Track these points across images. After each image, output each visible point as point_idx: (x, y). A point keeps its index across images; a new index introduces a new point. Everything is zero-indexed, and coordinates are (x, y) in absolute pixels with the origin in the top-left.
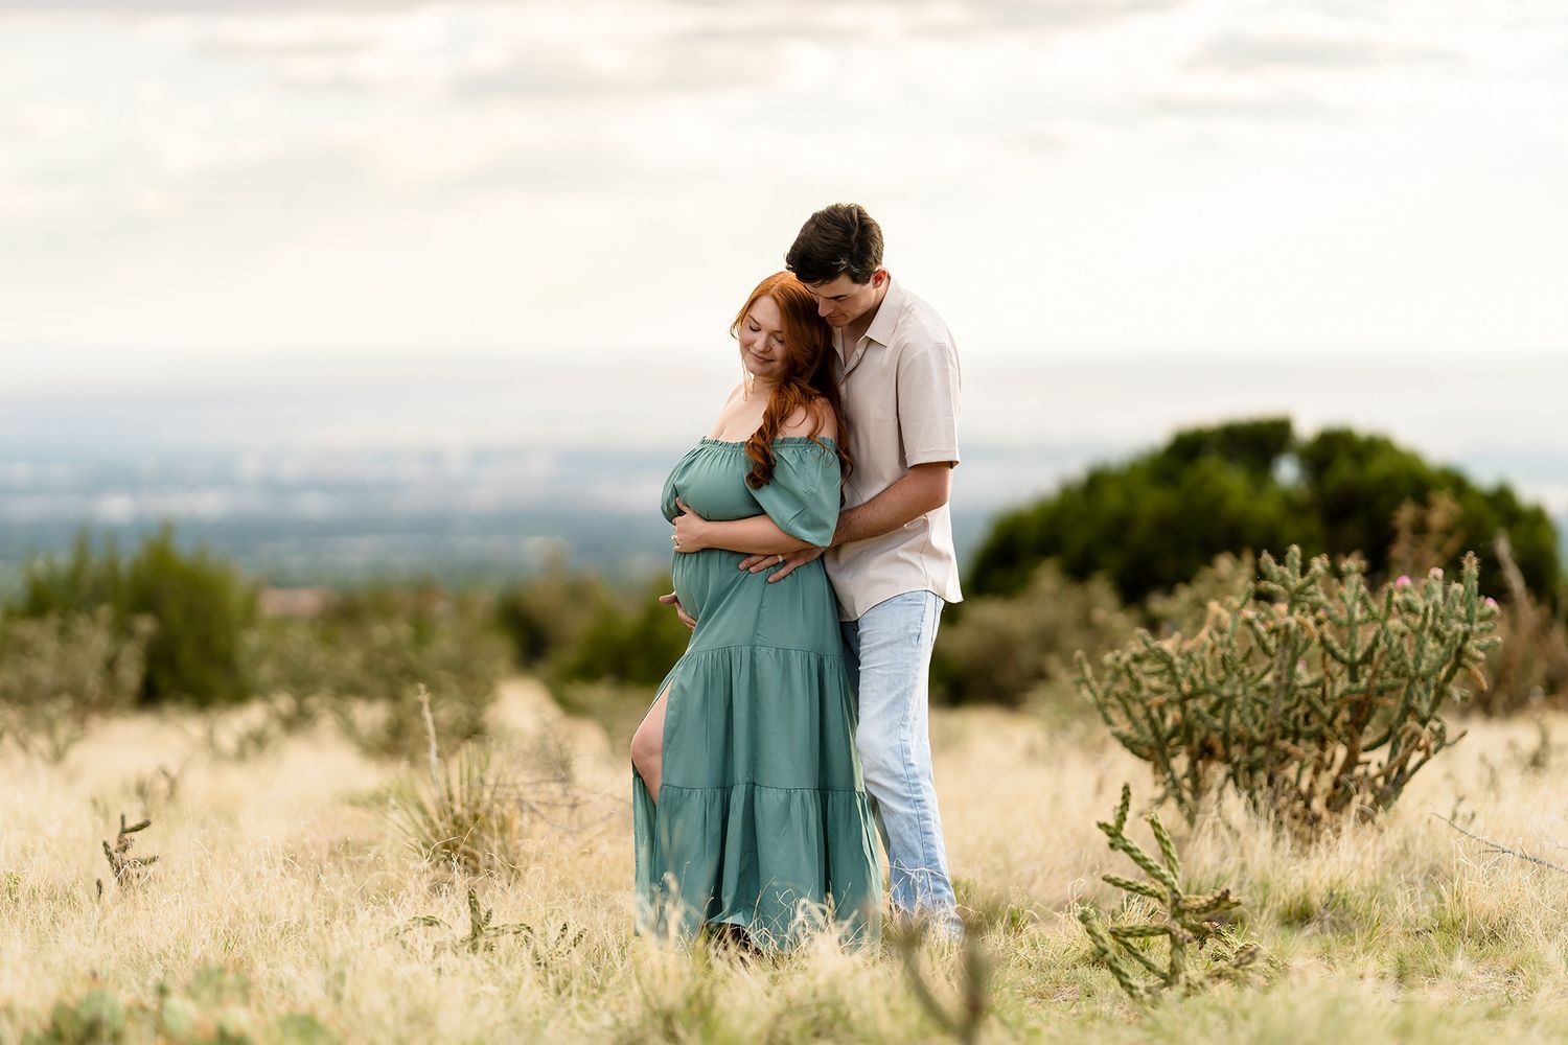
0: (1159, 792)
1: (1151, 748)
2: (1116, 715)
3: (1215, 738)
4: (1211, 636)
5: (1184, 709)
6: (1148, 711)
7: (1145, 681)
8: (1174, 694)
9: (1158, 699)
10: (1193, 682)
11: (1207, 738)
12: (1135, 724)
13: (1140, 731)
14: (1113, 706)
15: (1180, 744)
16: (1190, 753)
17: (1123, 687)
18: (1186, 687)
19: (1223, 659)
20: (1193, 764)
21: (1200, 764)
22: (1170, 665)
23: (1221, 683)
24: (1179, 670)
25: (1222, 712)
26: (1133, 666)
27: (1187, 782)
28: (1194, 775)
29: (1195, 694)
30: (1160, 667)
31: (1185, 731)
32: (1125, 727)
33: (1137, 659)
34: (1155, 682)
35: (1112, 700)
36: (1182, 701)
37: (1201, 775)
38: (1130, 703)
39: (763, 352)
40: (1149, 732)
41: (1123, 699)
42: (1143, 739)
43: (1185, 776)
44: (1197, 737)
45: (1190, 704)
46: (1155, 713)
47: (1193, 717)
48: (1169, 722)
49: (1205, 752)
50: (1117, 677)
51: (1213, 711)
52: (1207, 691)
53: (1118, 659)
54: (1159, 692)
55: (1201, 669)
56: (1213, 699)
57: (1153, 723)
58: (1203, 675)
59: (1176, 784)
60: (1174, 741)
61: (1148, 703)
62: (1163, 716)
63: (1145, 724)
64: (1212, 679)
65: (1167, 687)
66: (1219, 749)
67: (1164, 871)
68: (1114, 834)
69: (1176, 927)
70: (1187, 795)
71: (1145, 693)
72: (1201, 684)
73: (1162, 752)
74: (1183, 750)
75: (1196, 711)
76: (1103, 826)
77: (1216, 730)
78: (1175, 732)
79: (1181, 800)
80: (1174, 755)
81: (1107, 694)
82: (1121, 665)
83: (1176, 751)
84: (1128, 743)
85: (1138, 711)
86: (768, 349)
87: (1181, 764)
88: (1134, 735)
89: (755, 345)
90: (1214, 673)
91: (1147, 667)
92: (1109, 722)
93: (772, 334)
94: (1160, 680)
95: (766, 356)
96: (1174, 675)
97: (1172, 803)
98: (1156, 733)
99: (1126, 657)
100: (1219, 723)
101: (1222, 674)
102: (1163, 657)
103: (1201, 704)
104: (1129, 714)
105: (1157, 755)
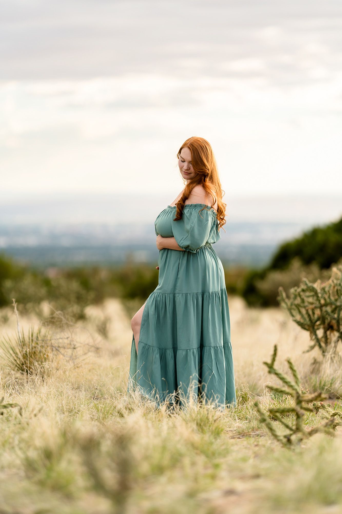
0: (312, 343)
1: (308, 326)
2: (295, 313)
3: (334, 322)
4: (333, 281)
5: (321, 310)
6: (307, 311)
7: (306, 299)
8: (317, 304)
9: (313, 306)
10: (325, 299)
11: (330, 322)
12: (302, 316)
13: (305, 319)
14: (294, 310)
15: (320, 325)
16: (324, 328)
17: (298, 301)
18: (322, 302)
19: (337, 290)
20: (325, 333)
21: (328, 333)
22: (316, 293)
23: (336, 300)
24: (320, 295)
25: (337, 312)
26: (302, 293)
27: (323, 340)
28: (325, 336)
29: (326, 305)
30: (312, 293)
31: (322, 319)
32: (298, 317)
33: (303, 291)
34: (311, 300)
35: (294, 307)
36: (321, 307)
37: (328, 337)
38: (300, 309)
39: (187, 170)
40: (308, 319)
41: (298, 306)
42: (305, 323)
43: (322, 337)
44: (327, 322)
45: (324, 309)
46: (310, 312)
47: (325, 314)
48: (316, 316)
49: (330, 328)
50: (295, 298)
51: (333, 311)
52: (331, 304)
53: (296, 290)
54: (312, 304)
55: (328, 295)
56: (333, 307)
57: (309, 315)
58: (329, 297)
59: (318, 340)
60: (318, 323)
61: (307, 308)
62: (314, 313)
63: (306, 316)
64: (333, 298)
65: (314, 301)
66: (335, 327)
67: (293, 383)
68: (271, 367)
69: (298, 409)
70: (323, 344)
71: (306, 304)
72: (328, 300)
73: (313, 328)
74: (322, 326)
75: (326, 311)
76: (266, 363)
77: (334, 319)
78: (318, 319)
79: (320, 347)
80: (318, 329)
81: (292, 305)
82: (297, 293)
83: (319, 327)
84: (299, 323)
85: (304, 311)
86: (188, 169)
87: (320, 333)
88: (302, 321)
89: (184, 168)
90: (334, 296)
91: (308, 294)
92: (293, 316)
93: (190, 162)
94: (313, 299)
95: (188, 172)
96: (318, 297)
97: (317, 348)
98: (310, 320)
99: (299, 290)
100: (336, 316)
101: (337, 297)
102: (313, 290)
103: (329, 309)
104: (300, 312)
105: (311, 329)
